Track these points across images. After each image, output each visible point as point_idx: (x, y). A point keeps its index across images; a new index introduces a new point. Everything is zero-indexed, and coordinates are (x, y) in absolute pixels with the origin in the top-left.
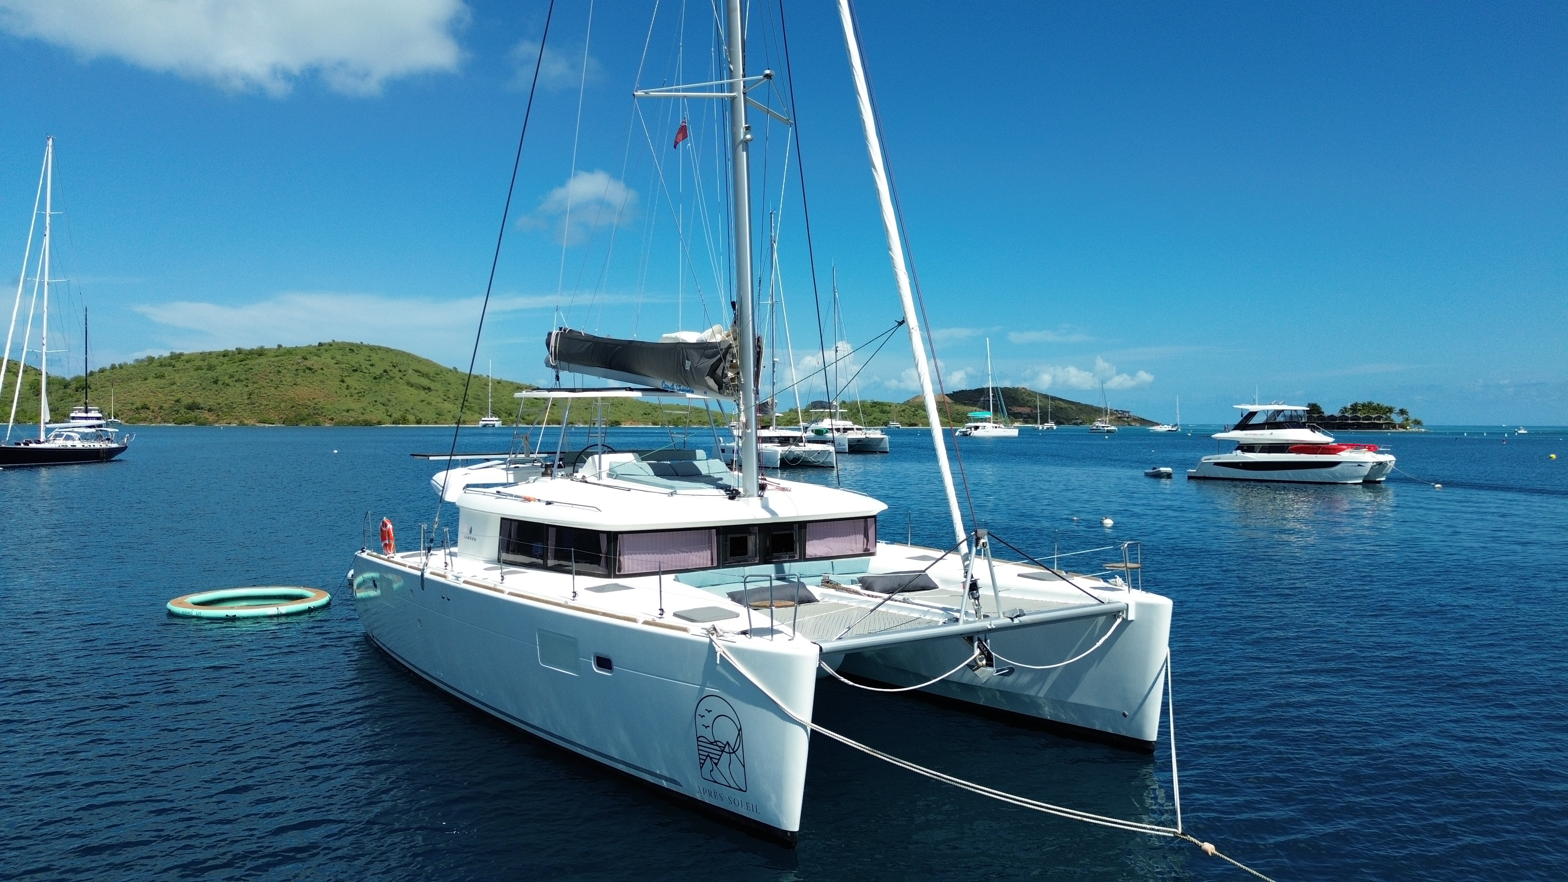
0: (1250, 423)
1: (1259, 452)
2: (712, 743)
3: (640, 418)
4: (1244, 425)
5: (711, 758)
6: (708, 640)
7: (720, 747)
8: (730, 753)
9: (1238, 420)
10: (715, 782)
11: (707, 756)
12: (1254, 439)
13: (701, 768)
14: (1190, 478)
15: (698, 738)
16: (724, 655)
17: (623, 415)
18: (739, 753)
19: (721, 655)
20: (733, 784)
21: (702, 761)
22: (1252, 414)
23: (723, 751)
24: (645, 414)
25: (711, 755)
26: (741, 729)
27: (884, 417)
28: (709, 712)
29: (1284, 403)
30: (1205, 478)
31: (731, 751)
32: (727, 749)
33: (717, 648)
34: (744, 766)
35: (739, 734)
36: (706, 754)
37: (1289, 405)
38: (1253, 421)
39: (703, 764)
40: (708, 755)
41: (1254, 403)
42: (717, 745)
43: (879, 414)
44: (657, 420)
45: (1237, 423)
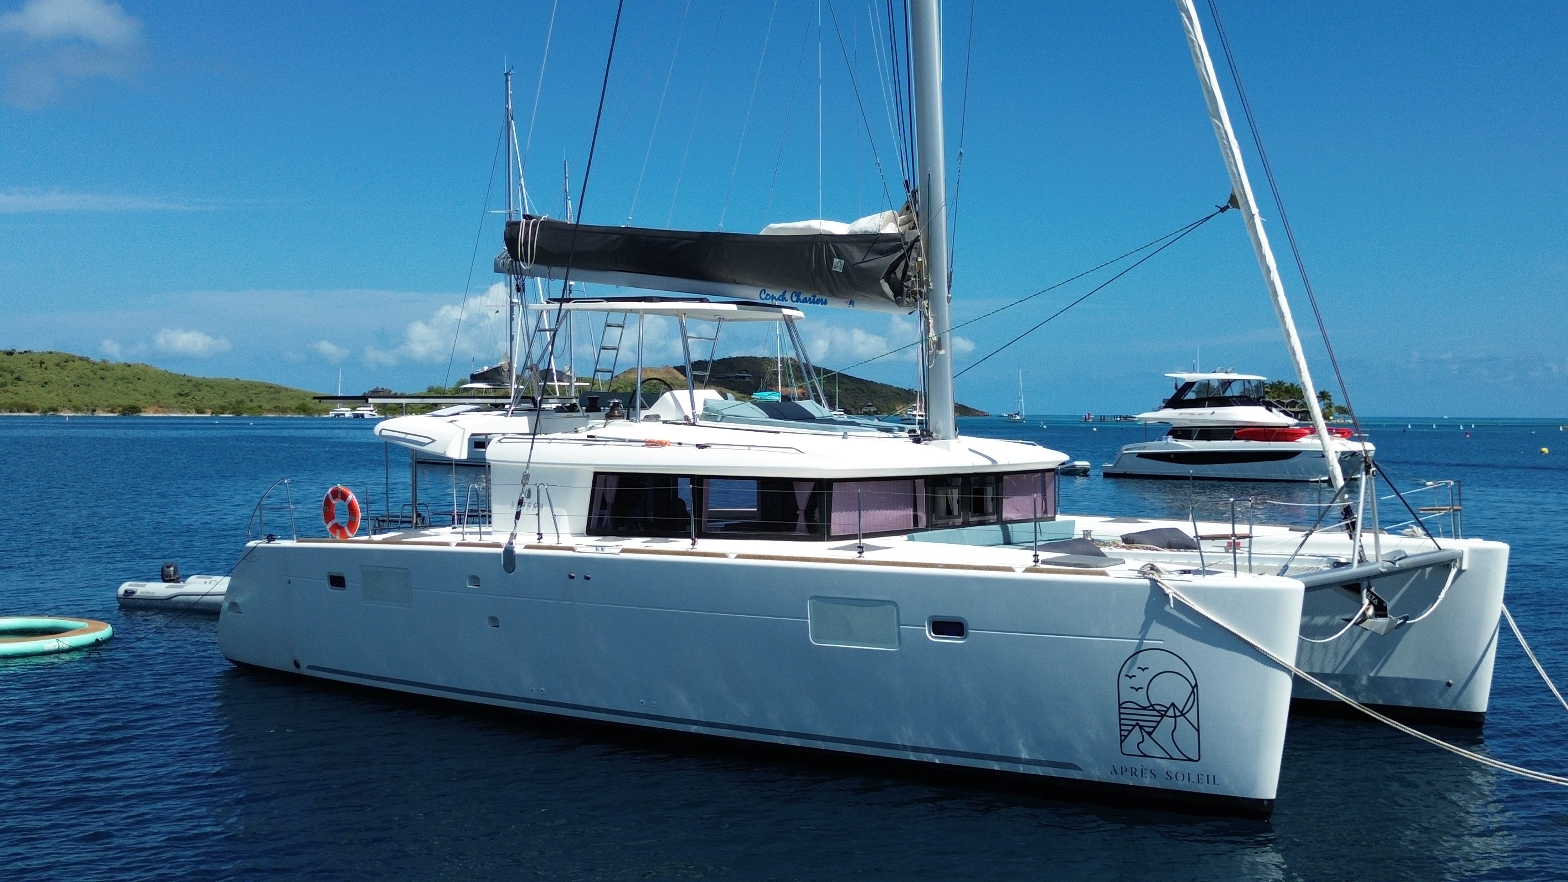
0: (1185, 398)
1: (1195, 439)
2: (1145, 708)
3: (172, 401)
4: (1176, 402)
5: (1141, 727)
6: (1147, 582)
7: (1158, 711)
8: (1175, 717)
9: (1171, 393)
10: (1146, 756)
11: (1134, 726)
12: (1191, 421)
13: (1122, 742)
14: (1107, 475)
15: (1120, 705)
16: (1177, 597)
17: (142, 397)
18: (1192, 715)
19: (1173, 597)
20: (1176, 754)
21: (1124, 733)
22: (1189, 385)
23: (1162, 716)
24: (181, 395)
25: (1141, 723)
26: (1196, 685)
28: (1143, 670)
29: (1233, 371)
30: (1125, 476)
31: (1178, 713)
32: (1171, 712)
33: (1167, 591)
34: (1198, 730)
35: (1193, 692)
36: (1134, 723)
37: (1239, 373)
38: (1191, 395)
39: (1126, 736)
40: (1137, 724)
41: (1194, 370)
42: (1154, 710)
44: (201, 405)
45: (1170, 397)
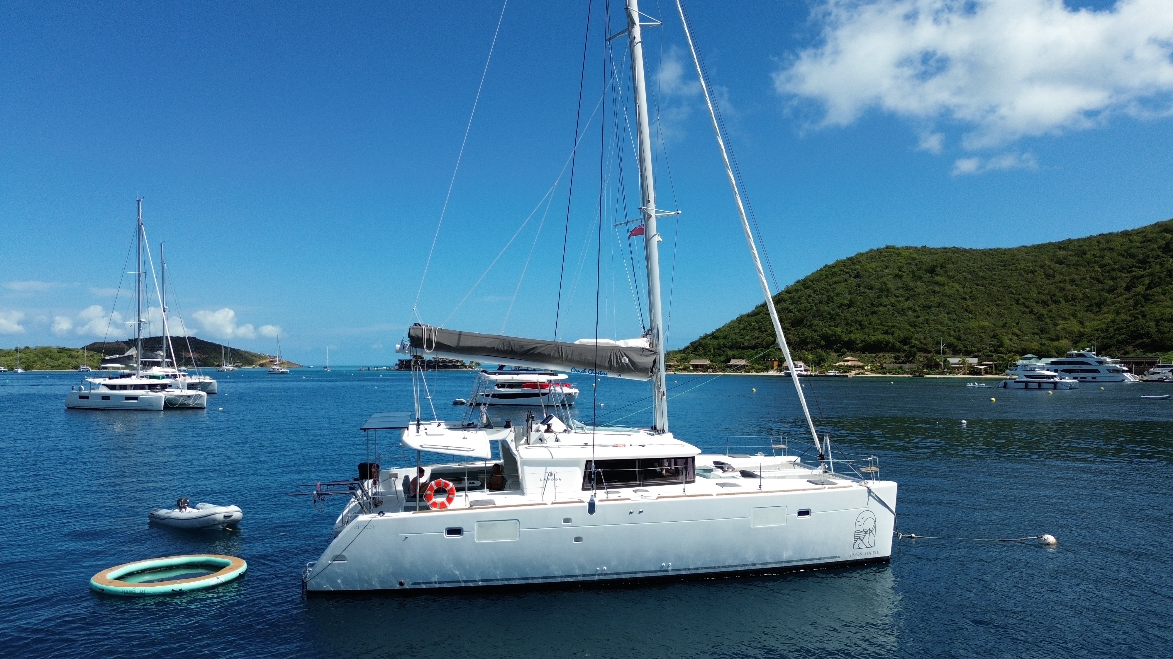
1: (506, 388)
2: (862, 532)
6: (866, 488)
7: (865, 532)
10: (860, 548)
11: (858, 539)
15: (855, 532)
18: (874, 532)
20: (868, 546)
25: (860, 537)
27: (73, 362)
28: (863, 518)
32: (868, 532)
33: (872, 491)
34: (875, 536)
35: (875, 523)
39: (855, 543)
43: (67, 358)
